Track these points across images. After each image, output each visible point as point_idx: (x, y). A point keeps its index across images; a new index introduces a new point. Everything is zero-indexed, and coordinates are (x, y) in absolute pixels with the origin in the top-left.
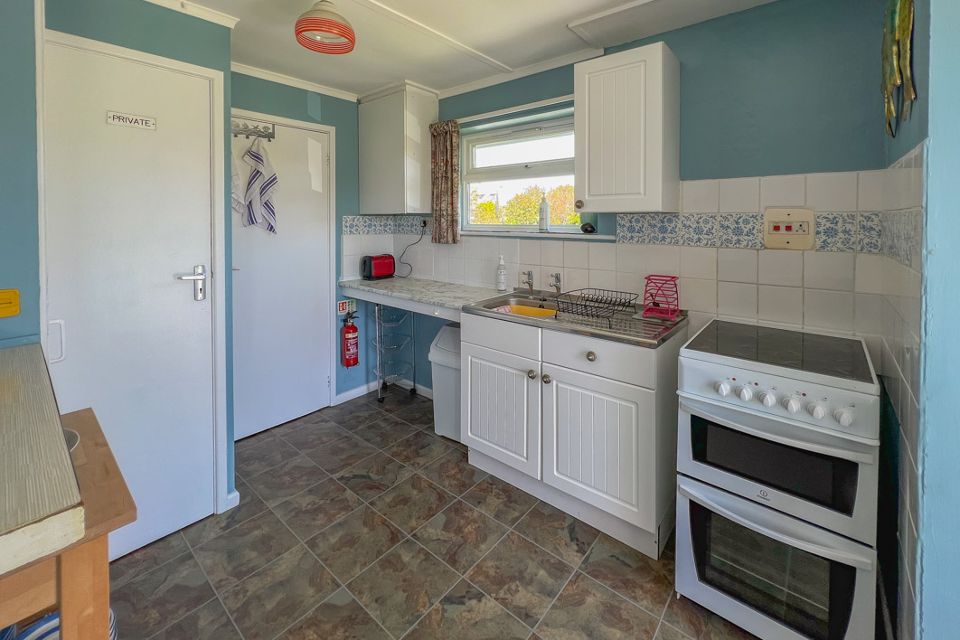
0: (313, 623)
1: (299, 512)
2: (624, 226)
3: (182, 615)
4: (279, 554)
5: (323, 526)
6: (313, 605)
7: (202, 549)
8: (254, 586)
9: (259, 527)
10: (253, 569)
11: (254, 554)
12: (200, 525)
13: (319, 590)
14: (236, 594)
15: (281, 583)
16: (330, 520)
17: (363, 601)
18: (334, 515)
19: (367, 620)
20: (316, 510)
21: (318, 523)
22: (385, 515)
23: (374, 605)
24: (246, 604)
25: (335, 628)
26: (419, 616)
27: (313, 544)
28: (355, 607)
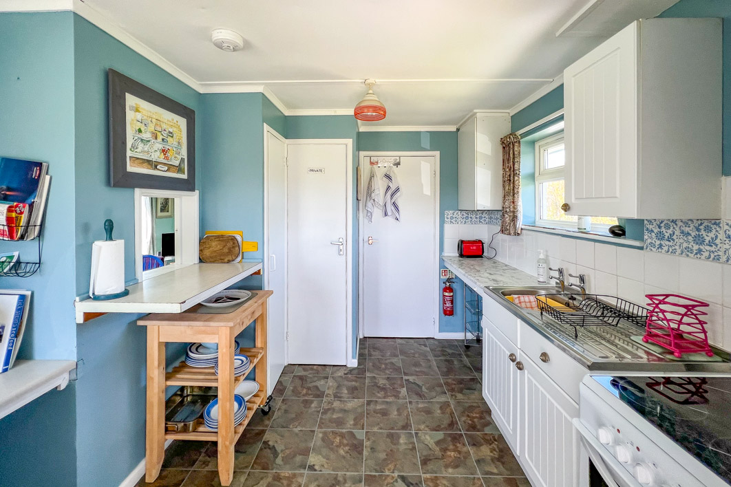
0: (342, 436)
1: (376, 385)
2: (652, 231)
3: (310, 398)
4: (354, 398)
5: (380, 398)
6: (347, 429)
7: (333, 377)
8: (336, 404)
9: (356, 381)
10: (340, 397)
11: (346, 392)
12: (339, 367)
13: (354, 425)
14: (329, 403)
15: (345, 410)
16: (384, 397)
17: (366, 443)
18: (388, 396)
19: (361, 453)
20: (383, 389)
21: (379, 395)
22: (411, 412)
23: (369, 450)
24: (329, 409)
25: (347, 445)
26: (382, 472)
27: (369, 403)
28: (361, 443)
